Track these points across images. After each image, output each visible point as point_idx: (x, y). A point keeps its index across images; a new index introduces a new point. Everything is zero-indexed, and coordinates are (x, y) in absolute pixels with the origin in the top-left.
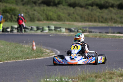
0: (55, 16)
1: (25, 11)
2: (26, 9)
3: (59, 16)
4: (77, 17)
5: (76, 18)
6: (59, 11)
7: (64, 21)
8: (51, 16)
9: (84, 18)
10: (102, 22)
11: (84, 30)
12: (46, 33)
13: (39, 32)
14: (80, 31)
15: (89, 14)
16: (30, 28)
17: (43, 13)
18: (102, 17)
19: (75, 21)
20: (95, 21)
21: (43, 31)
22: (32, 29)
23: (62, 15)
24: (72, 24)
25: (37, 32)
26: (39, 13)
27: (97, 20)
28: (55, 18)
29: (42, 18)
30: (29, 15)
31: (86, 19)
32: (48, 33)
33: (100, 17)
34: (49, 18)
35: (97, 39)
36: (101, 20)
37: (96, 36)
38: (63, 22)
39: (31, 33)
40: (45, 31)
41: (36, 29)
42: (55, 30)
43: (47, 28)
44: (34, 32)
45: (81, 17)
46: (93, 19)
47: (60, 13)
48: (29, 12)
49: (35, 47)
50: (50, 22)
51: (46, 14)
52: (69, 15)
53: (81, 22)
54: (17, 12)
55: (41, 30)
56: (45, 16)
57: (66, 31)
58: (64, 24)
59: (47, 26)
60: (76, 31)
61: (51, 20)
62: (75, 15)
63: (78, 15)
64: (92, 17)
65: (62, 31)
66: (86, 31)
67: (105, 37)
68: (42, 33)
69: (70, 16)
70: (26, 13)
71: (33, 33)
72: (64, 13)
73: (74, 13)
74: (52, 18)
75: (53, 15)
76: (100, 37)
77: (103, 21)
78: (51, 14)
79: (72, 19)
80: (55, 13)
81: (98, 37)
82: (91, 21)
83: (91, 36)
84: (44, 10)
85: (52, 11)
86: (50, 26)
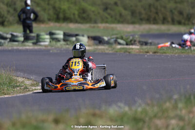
0: (74, 11)
3: (84, 11)
4: (124, 12)
5: (121, 15)
7: (95, 22)
8: (64, 11)
9: (140, 13)
10: (180, 23)
12: (45, 46)
13: (29, 45)
14: (120, 41)
15: (150, 5)
16: (9, 36)
17: (48, 4)
18: (181, 13)
19: (119, 22)
20: (164, 21)
21: (38, 44)
22: (13, 39)
23: (90, 8)
24: (113, 29)
25: (25, 46)
26: (38, 5)
27: (170, 19)
28: (74, 14)
30: (15, 10)
31: (143, 16)
32: (49, 48)
33: (176, 13)
34: (61, 16)
35: (146, 56)
36: (177, 18)
37: (146, 50)
38: (92, 25)
39: (10, 48)
40: (42, 43)
41: (22, 39)
42: (64, 40)
43: (48, 37)
44: (18, 46)
45: (133, 13)
46: (161, 16)
47: (84, 5)
48: (15, 4)
50: (57, 25)
51: (54, 8)
52: (106, 9)
53: (133, 23)
55: (34, 41)
56: (51, 12)
57: (88, 42)
58: (94, 27)
59: (48, 32)
60: (112, 41)
61: (66, 19)
62: (120, 9)
63: (125, 9)
64: (157, 13)
67: (165, 53)
69: (109, 11)
70: (8, 5)
71: (15, 48)
72: (94, 4)
73: (116, 4)
74: (67, 15)
75: (69, 8)
76: (155, 52)
77: (183, 21)
78: (65, 6)
79: (112, 17)
80: (75, 3)
81: (151, 53)
82: (155, 22)
83: (138, 51)
86: (54, 31)
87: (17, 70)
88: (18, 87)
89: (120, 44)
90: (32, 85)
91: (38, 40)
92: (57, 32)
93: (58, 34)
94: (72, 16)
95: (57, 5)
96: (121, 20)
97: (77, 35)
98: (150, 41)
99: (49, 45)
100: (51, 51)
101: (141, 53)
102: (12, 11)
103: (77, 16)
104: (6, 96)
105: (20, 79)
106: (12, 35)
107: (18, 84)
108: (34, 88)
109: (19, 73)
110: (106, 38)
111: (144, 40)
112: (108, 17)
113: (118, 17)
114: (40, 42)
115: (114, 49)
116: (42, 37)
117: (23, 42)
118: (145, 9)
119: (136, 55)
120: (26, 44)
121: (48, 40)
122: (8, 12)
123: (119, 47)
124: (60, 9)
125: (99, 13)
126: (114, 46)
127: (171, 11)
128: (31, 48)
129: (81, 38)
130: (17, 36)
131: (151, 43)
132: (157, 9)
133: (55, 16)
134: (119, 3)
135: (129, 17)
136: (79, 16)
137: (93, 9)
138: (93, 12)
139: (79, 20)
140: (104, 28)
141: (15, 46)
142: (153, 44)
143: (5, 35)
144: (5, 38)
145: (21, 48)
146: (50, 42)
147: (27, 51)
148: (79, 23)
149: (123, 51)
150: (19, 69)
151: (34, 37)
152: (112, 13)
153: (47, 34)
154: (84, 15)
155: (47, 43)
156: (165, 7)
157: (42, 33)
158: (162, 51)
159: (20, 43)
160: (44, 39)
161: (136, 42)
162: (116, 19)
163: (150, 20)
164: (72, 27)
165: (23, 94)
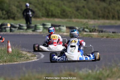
0: (58, 11)
1: (17, 4)
2: (19, 2)
3: (64, 11)
4: (89, 12)
5: (87, 14)
6: (64, 4)
7: (71, 18)
8: (52, 11)
9: (99, 13)
11: (91, 29)
12: (40, 32)
13: (30, 32)
14: (86, 30)
15: (105, 8)
16: (18, 26)
17: (42, 6)
19: (85, 18)
21: (36, 31)
22: (20, 28)
23: (68, 9)
24: (81, 22)
25: (27, 32)
26: (36, 7)
28: (58, 13)
29: (40, 14)
30: (21, 10)
31: (101, 14)
32: (42, 33)
34: (50, 14)
35: (102, 39)
37: (102, 36)
38: (69, 20)
39: (18, 33)
40: (38, 31)
41: (26, 28)
43: (41, 27)
44: (23, 32)
45: (94, 13)
46: (111, 15)
47: (65, 7)
48: (22, 6)
49: (10, 50)
50: (47, 19)
51: (46, 9)
52: (77, 10)
53: (94, 19)
54: (6, 5)
55: (33, 29)
56: (44, 11)
57: (66, 30)
58: (70, 21)
59: (42, 24)
60: (81, 29)
61: (53, 16)
62: (86, 10)
63: (89, 10)
64: (109, 13)
65: (62, 31)
66: (95, 30)
67: (114, 37)
68: (34, 33)
69: (79, 11)
70: (17, 7)
71: (21, 33)
72: (70, 7)
73: (84, 7)
74: (54, 13)
75: (55, 9)
76: (107, 37)
78: (52, 8)
79: (81, 15)
80: (59, 6)
81: (105, 38)
82: (108, 18)
83: (97, 36)
84: (43, 3)
85: (54, 5)
86: (45, 23)
87: (22, 47)
88: (23, 57)
89: (86, 31)
90: (32, 56)
91: (35, 28)
92: (47, 24)
93: (48, 25)
94: (57, 14)
95: (48, 7)
96: (87, 17)
97: (59, 26)
98: (104, 30)
99: (42, 32)
100: (44, 36)
101: (99, 38)
102: (19, 10)
103: (59, 14)
104: (16, 63)
105: (24, 53)
106: (20, 25)
107: (23, 56)
108: (32, 58)
109: (24, 49)
110: (77, 28)
111: (100, 29)
112: (79, 15)
113: (85, 15)
114: (37, 30)
115: (82, 34)
116: (38, 27)
117: (26, 29)
118: (101, 10)
119: (95, 38)
120: (28, 31)
121: (42, 29)
122: (18, 11)
123: (85, 33)
124: (49, 9)
125: (73, 12)
126: (82, 33)
127: (118, 12)
128: (31, 33)
129: (62, 28)
130: (22, 26)
131: (105, 32)
132: (109, 10)
133: (46, 14)
134: (86, 6)
135: (92, 15)
136: (61, 14)
137: (70, 10)
138: (70, 11)
139: (61, 16)
140: (76, 22)
141: (21, 32)
142: (106, 32)
143: (15, 25)
144: (15, 27)
145: (25, 33)
146: (43, 30)
147: (28, 35)
148: (61, 18)
149: (88, 36)
150: (24, 46)
151: (33, 26)
152: (82, 12)
153: (41, 25)
154: (64, 14)
155: (41, 31)
156: (114, 9)
157: (38, 24)
158: (112, 36)
159: (24, 30)
160: (39, 28)
161: (96, 31)
162: (83, 16)
163: (104, 17)
164: (57, 21)
165: (26, 62)
